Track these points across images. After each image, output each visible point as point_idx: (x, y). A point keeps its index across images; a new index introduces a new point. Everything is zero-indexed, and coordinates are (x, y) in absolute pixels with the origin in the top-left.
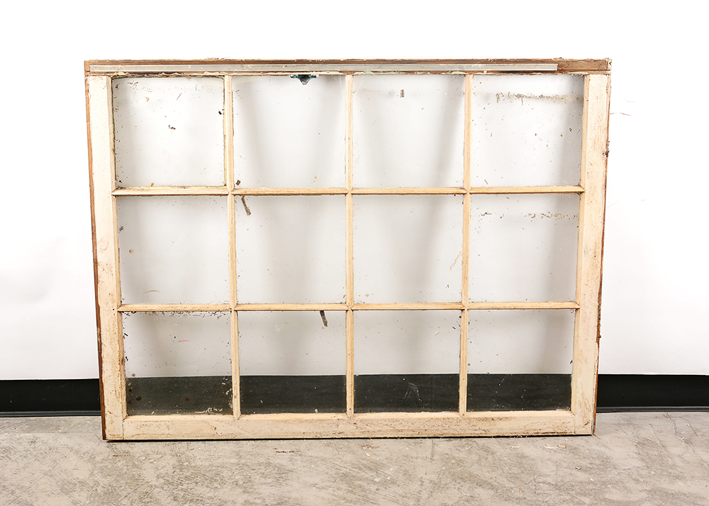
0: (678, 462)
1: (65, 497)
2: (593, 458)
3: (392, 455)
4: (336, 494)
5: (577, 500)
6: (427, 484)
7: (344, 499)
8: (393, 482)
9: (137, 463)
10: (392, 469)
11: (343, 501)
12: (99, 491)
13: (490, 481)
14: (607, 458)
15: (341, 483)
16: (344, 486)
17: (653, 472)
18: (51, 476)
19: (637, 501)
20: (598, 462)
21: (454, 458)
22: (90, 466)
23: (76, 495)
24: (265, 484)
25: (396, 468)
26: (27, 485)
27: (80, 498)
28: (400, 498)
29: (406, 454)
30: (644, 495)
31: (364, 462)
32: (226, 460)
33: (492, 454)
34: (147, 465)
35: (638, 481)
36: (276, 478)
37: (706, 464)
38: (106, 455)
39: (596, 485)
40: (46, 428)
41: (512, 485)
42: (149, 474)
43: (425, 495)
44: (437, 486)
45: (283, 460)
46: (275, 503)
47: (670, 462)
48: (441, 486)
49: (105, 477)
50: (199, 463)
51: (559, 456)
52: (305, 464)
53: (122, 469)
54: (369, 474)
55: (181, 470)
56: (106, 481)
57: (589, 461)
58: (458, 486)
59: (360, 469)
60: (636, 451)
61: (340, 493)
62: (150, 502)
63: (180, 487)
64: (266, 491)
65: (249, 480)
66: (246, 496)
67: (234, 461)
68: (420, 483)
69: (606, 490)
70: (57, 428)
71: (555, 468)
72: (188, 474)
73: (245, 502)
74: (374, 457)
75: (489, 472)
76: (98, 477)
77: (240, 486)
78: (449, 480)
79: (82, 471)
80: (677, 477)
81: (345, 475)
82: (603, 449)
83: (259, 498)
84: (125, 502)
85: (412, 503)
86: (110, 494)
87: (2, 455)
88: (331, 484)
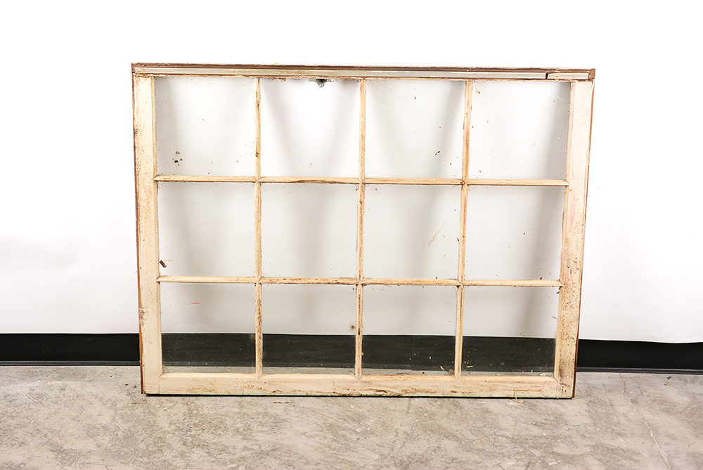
0: (622, 418)
1: (91, 440)
2: (548, 415)
3: (373, 407)
4: (322, 442)
5: (528, 452)
6: (401, 435)
7: (329, 447)
8: (372, 433)
9: (152, 410)
10: (372, 421)
11: (328, 449)
12: (120, 435)
13: (456, 433)
14: (561, 414)
15: (327, 432)
16: (329, 436)
17: (598, 429)
18: (79, 421)
19: (581, 455)
20: (552, 418)
21: (427, 411)
22: (112, 412)
23: (99, 439)
24: (262, 432)
25: (376, 419)
26: (58, 428)
27: (104, 441)
28: (376, 447)
29: (386, 407)
30: (588, 449)
31: (349, 414)
32: (229, 409)
33: (461, 408)
34: (161, 412)
35: (584, 436)
36: (271, 426)
37: (646, 423)
38: (126, 402)
39: (547, 439)
40: (74, 376)
41: (475, 438)
42: (163, 421)
43: (398, 445)
44: (410, 437)
45: (279, 410)
46: (270, 449)
47: (615, 419)
48: (413, 437)
49: (125, 423)
50: (206, 411)
51: (519, 412)
53: (139, 416)
54: (352, 425)
55: (190, 417)
56: (124, 427)
57: (544, 417)
58: (428, 437)
59: (345, 420)
60: (587, 409)
61: (326, 441)
62: (164, 446)
63: (189, 433)
64: (262, 438)
65: (248, 428)
66: (245, 443)
67: (236, 410)
68: (395, 434)
69: (556, 444)
70: (84, 376)
71: (513, 423)
72: (196, 421)
73: (244, 447)
74: (357, 409)
75: (456, 425)
76: (119, 423)
77: (241, 434)
78: (420, 432)
79: (105, 417)
80: (619, 434)
81: (331, 425)
83: (256, 445)
84: (142, 446)
85: (386, 451)
86: (129, 438)
87: (36, 401)
88: (319, 433)
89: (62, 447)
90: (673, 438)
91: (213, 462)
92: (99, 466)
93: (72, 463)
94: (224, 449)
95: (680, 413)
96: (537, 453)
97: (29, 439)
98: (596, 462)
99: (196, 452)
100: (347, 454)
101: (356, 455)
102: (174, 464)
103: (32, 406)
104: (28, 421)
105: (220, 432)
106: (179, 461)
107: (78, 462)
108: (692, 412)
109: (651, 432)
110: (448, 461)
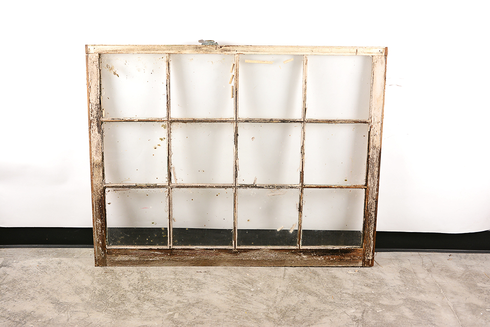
0: (422, 282)
1: (78, 296)
2: (375, 279)
3: (261, 275)
4: (229, 297)
5: (363, 304)
6: (280, 293)
7: (233, 301)
8: (261, 291)
9: (118, 277)
10: (261, 284)
11: (233, 302)
12: (96, 293)
13: (316, 291)
14: (383, 279)
15: (232, 291)
16: (234, 293)
17: (407, 288)
18: (70, 284)
19: (397, 305)
20: (377, 282)
21: (296, 278)
22: (91, 278)
23: (83, 295)
24: (190, 291)
25: (263, 283)
26: (56, 289)
27: (86, 297)
28: (264, 301)
29: (269, 275)
30: (401, 302)
31: (246, 279)
32: (168, 276)
33: (318, 275)
34: (123, 278)
35: (399, 293)
36: (195, 287)
37: (438, 284)
38: (101, 272)
39: (375, 295)
40: (66, 255)
41: (328, 294)
42: (124, 284)
43: (278, 299)
44: (286, 294)
45: (200, 277)
46: (195, 302)
47: (418, 282)
48: (288, 294)
49: (100, 285)
50: (152, 278)
51: (356, 277)
52: (212, 280)
53: (109, 281)
54: (248, 286)
55: (142, 282)
56: (100, 287)
57: (372, 281)
58: (298, 294)
59: (243, 283)
60: (399, 275)
61: (231, 297)
62: (125, 300)
63: (142, 292)
64: (189, 295)
65: (180, 288)
66: (178, 298)
67: (172, 277)
68: (276, 292)
69: (380, 298)
70: (73, 255)
71: (352, 285)
72: (146, 284)
73: (178, 301)
74: (251, 276)
75: (315, 286)
76: (96, 285)
77: (175, 292)
78: (292, 291)
79: (87, 282)
80: (421, 292)
81: (234, 287)
82: (381, 274)
83: (186, 299)
84: (111, 300)
85: (271, 304)
86: (103, 295)
87: (42, 271)
88: (226, 291)
89: (58, 301)
90: (455, 294)
91: (158, 310)
92: (83, 313)
93: (65, 311)
94: (165, 302)
95: (459, 278)
96: (369, 304)
97: (37, 295)
98: (407, 310)
99: (147, 304)
100: (245, 305)
101: (251, 306)
102: (132, 312)
103: (39, 274)
104: (37, 284)
105: (162, 291)
106: (135, 310)
107: (69, 311)
108: (466, 277)
109: (441, 290)
110: (312, 310)
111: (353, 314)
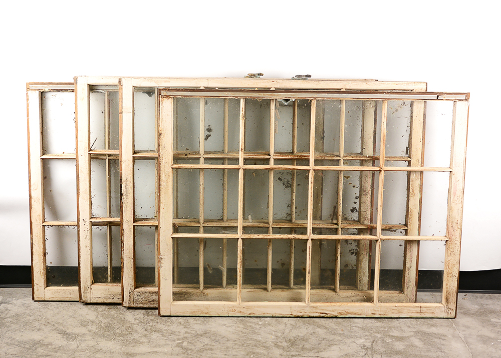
1: (84, 328)
12: (102, 325)
13: (325, 325)
16: (241, 326)
23: (90, 327)
26: (61, 322)
41: (337, 327)
43: (287, 331)
53: (114, 315)
56: (106, 321)
58: (307, 327)
61: (240, 329)
63: (148, 324)
66: (186, 330)
76: (101, 319)
77: (182, 325)
84: (118, 331)
85: (279, 335)
88: (234, 324)
90: (468, 327)
91: (166, 339)
94: (173, 333)
95: (473, 314)
96: (379, 336)
97: (43, 327)
98: (418, 340)
101: (260, 336)
102: (141, 341)
104: (41, 318)
107: (77, 339)
108: (481, 314)
109: (454, 324)
110: (321, 340)
111: (363, 344)
